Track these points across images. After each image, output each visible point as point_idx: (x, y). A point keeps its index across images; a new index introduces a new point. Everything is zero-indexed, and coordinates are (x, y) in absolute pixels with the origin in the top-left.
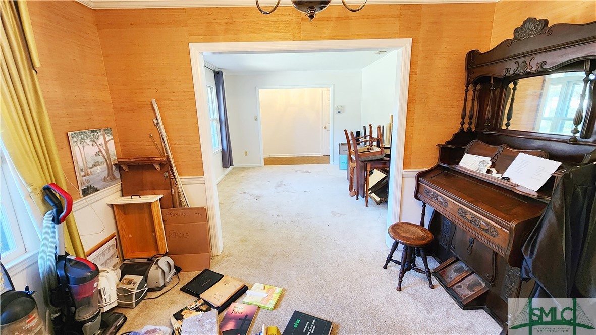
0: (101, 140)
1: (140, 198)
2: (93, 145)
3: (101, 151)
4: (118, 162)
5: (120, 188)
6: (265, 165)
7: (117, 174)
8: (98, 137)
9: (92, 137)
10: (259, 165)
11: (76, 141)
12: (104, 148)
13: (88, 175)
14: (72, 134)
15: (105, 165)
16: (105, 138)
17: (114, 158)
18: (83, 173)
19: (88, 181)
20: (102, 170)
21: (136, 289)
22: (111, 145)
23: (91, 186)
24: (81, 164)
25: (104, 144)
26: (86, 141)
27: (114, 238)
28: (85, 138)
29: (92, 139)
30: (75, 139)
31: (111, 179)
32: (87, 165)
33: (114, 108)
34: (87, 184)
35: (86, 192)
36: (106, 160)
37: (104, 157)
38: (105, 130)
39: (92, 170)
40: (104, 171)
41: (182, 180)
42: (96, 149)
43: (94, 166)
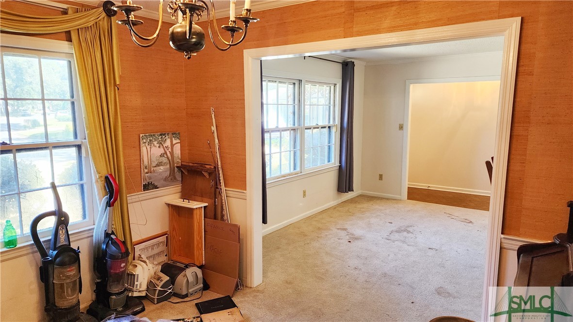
0: (168, 143)
1: (189, 202)
2: (159, 147)
3: (166, 153)
4: (181, 165)
5: (180, 190)
6: (409, 198)
7: (178, 176)
8: (166, 140)
9: (160, 139)
10: (397, 197)
11: (145, 143)
12: (170, 150)
13: (151, 173)
14: (143, 136)
15: (168, 166)
16: (172, 142)
17: (178, 161)
18: (146, 171)
19: (150, 178)
20: (165, 170)
21: (160, 286)
22: (177, 148)
23: (151, 183)
24: (146, 163)
25: (170, 146)
26: (154, 143)
27: (165, 236)
28: (153, 140)
29: (159, 141)
30: (145, 141)
31: (171, 179)
32: (151, 163)
33: (187, 114)
34: (148, 181)
35: (146, 187)
36: (170, 162)
37: (168, 158)
38: (173, 134)
39: (155, 168)
40: (166, 171)
41: (228, 192)
42: (162, 151)
43: (158, 165)
